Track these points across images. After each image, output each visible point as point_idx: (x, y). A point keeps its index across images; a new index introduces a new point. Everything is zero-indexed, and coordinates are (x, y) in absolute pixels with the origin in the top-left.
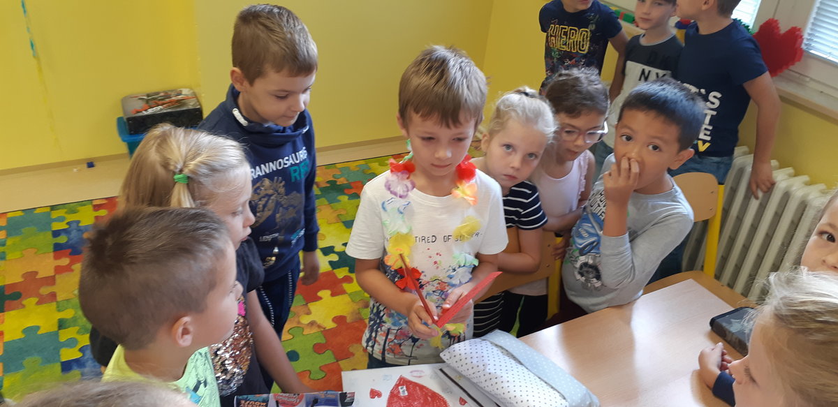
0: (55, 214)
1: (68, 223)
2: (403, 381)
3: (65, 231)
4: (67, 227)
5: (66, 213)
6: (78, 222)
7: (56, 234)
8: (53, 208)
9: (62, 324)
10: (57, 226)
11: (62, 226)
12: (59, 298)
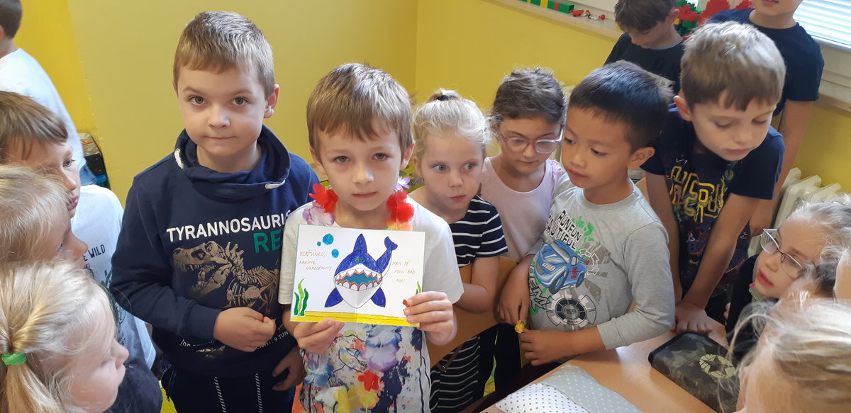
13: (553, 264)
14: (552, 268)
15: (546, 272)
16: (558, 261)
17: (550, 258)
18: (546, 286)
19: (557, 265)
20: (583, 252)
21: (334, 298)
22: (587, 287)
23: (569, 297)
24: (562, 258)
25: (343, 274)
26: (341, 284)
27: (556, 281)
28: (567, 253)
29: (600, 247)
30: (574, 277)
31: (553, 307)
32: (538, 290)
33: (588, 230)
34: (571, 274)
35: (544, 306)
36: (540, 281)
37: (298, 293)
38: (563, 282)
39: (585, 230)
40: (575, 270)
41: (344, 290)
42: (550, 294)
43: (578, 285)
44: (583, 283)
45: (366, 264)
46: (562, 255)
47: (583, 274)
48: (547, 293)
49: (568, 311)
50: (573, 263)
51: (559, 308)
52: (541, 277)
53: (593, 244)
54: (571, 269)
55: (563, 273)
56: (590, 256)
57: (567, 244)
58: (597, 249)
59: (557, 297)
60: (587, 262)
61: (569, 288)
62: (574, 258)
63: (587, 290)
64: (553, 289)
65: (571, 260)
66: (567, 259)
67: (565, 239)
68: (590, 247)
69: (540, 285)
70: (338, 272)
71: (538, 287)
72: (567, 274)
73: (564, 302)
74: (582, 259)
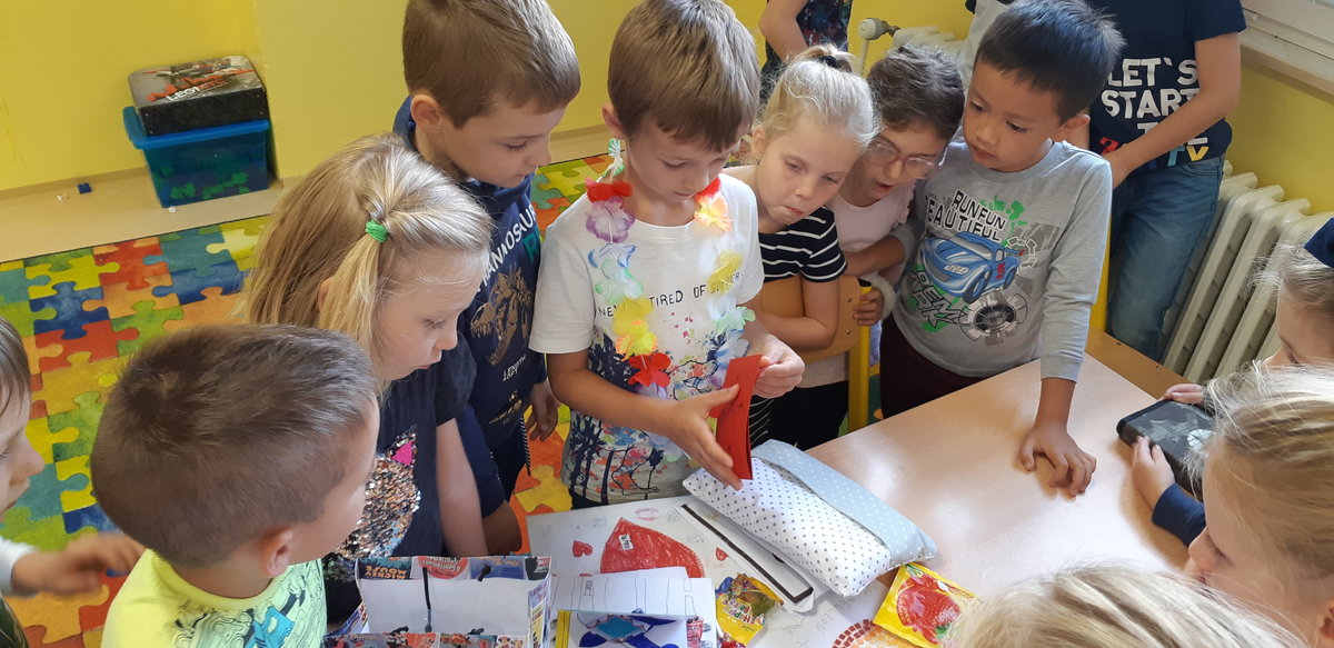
0: (32, 273)
1: (54, 287)
2: (624, 527)
3: (51, 300)
4: (54, 293)
5: (50, 270)
6: (73, 284)
7: (37, 305)
8: (27, 262)
9: (59, 453)
10: (37, 292)
11: (46, 291)
12: (51, 412)
13: (963, 265)
22: (1021, 286)
24: (978, 255)
27: (972, 286)
31: (971, 319)
33: (1013, 211)
39: (1009, 211)
43: (1007, 286)
44: (1015, 282)
46: (976, 251)
49: (993, 319)
51: (979, 319)
54: (995, 267)
57: (983, 236)
58: (1034, 232)
61: (995, 292)
63: (1021, 291)
67: (975, 229)
68: (1023, 233)
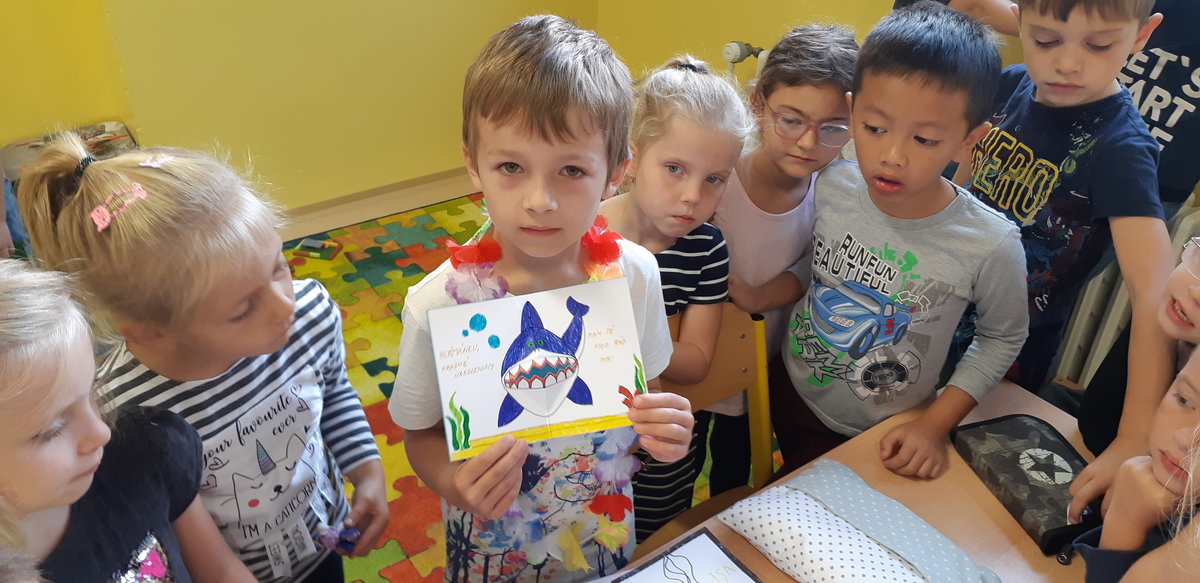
13: (849, 317)
14: (846, 323)
15: (838, 329)
16: (858, 312)
17: (841, 308)
18: (843, 350)
19: (857, 319)
20: (904, 296)
21: (510, 410)
22: (911, 341)
23: (882, 359)
24: (864, 307)
25: (514, 370)
26: (514, 386)
27: (859, 340)
28: (874, 299)
29: (931, 285)
30: (888, 332)
31: (858, 375)
32: (828, 355)
33: (905, 263)
34: (884, 329)
35: (843, 376)
36: (830, 343)
37: (452, 416)
38: (873, 341)
39: (900, 262)
40: (890, 323)
41: (520, 395)
42: (851, 359)
43: (896, 342)
44: (905, 338)
45: (546, 347)
46: (860, 302)
47: (905, 327)
48: (846, 359)
49: (882, 377)
50: (888, 311)
51: (866, 375)
52: (832, 337)
53: (919, 283)
54: (884, 322)
55: (869, 330)
56: (917, 300)
57: (872, 287)
58: (927, 289)
59: (863, 363)
60: (913, 309)
61: (883, 348)
62: (889, 307)
63: (910, 346)
64: (856, 352)
65: (883, 309)
66: (876, 309)
67: (863, 279)
68: (915, 288)
69: (831, 349)
70: (505, 369)
71: (828, 352)
72: (879, 328)
73: (875, 367)
74: (903, 307)
